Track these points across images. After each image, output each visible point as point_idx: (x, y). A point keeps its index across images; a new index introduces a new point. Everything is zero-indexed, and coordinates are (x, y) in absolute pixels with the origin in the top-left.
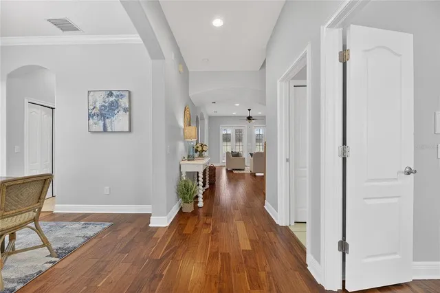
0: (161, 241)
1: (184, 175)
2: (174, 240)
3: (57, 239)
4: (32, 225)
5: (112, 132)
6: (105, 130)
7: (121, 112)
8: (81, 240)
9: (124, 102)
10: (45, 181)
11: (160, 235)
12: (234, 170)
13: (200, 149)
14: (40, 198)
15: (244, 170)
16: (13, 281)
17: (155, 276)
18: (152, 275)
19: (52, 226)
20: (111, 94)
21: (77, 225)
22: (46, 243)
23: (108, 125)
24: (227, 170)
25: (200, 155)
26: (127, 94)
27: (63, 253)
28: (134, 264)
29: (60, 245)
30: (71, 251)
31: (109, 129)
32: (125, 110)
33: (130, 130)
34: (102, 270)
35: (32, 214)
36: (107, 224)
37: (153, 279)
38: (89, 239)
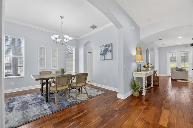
0: (119, 104)
1: (135, 78)
2: (124, 105)
3: (90, 93)
4: (84, 87)
5: (107, 60)
6: (104, 59)
7: (109, 52)
8: (96, 95)
9: (110, 48)
10: (86, 75)
11: (119, 102)
12: (178, 79)
13: (147, 66)
14: (85, 80)
15: (187, 80)
16: (79, 100)
17: (112, 115)
18: (111, 115)
19: (90, 89)
20: (106, 46)
21: (96, 90)
22: (87, 93)
23: (105, 57)
24: (172, 79)
25: (147, 69)
26: (111, 45)
27: (91, 97)
28: (107, 108)
29: (90, 95)
30: (92, 97)
31: (106, 59)
32: (111, 51)
33: (112, 59)
34: (97, 106)
35: (84, 84)
36: (104, 92)
37: (111, 116)
38: (98, 95)
